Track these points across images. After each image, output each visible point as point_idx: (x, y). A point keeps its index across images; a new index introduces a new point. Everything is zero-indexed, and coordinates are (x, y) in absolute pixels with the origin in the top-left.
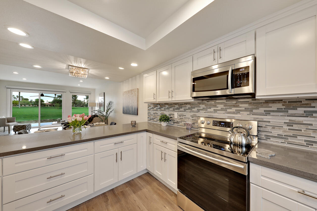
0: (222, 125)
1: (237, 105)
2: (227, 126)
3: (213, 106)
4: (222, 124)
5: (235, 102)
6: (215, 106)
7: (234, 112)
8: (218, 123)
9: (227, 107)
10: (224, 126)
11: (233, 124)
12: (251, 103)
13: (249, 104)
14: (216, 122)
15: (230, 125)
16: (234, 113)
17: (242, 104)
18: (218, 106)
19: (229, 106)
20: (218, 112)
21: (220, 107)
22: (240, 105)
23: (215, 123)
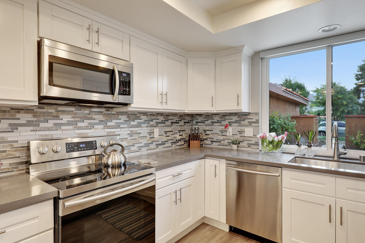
0: (81, 148)
1: (90, 116)
2: (89, 147)
3: (53, 116)
4: (81, 146)
5: (88, 112)
6: (57, 117)
7: (87, 126)
8: (75, 146)
9: (77, 119)
10: (85, 149)
11: (96, 143)
12: (105, 114)
13: (103, 115)
14: (72, 146)
15: (92, 145)
16: (86, 128)
17: (96, 115)
18: (61, 116)
19: (80, 117)
20: (63, 127)
21: (66, 118)
22: (94, 117)
23: (70, 146)
